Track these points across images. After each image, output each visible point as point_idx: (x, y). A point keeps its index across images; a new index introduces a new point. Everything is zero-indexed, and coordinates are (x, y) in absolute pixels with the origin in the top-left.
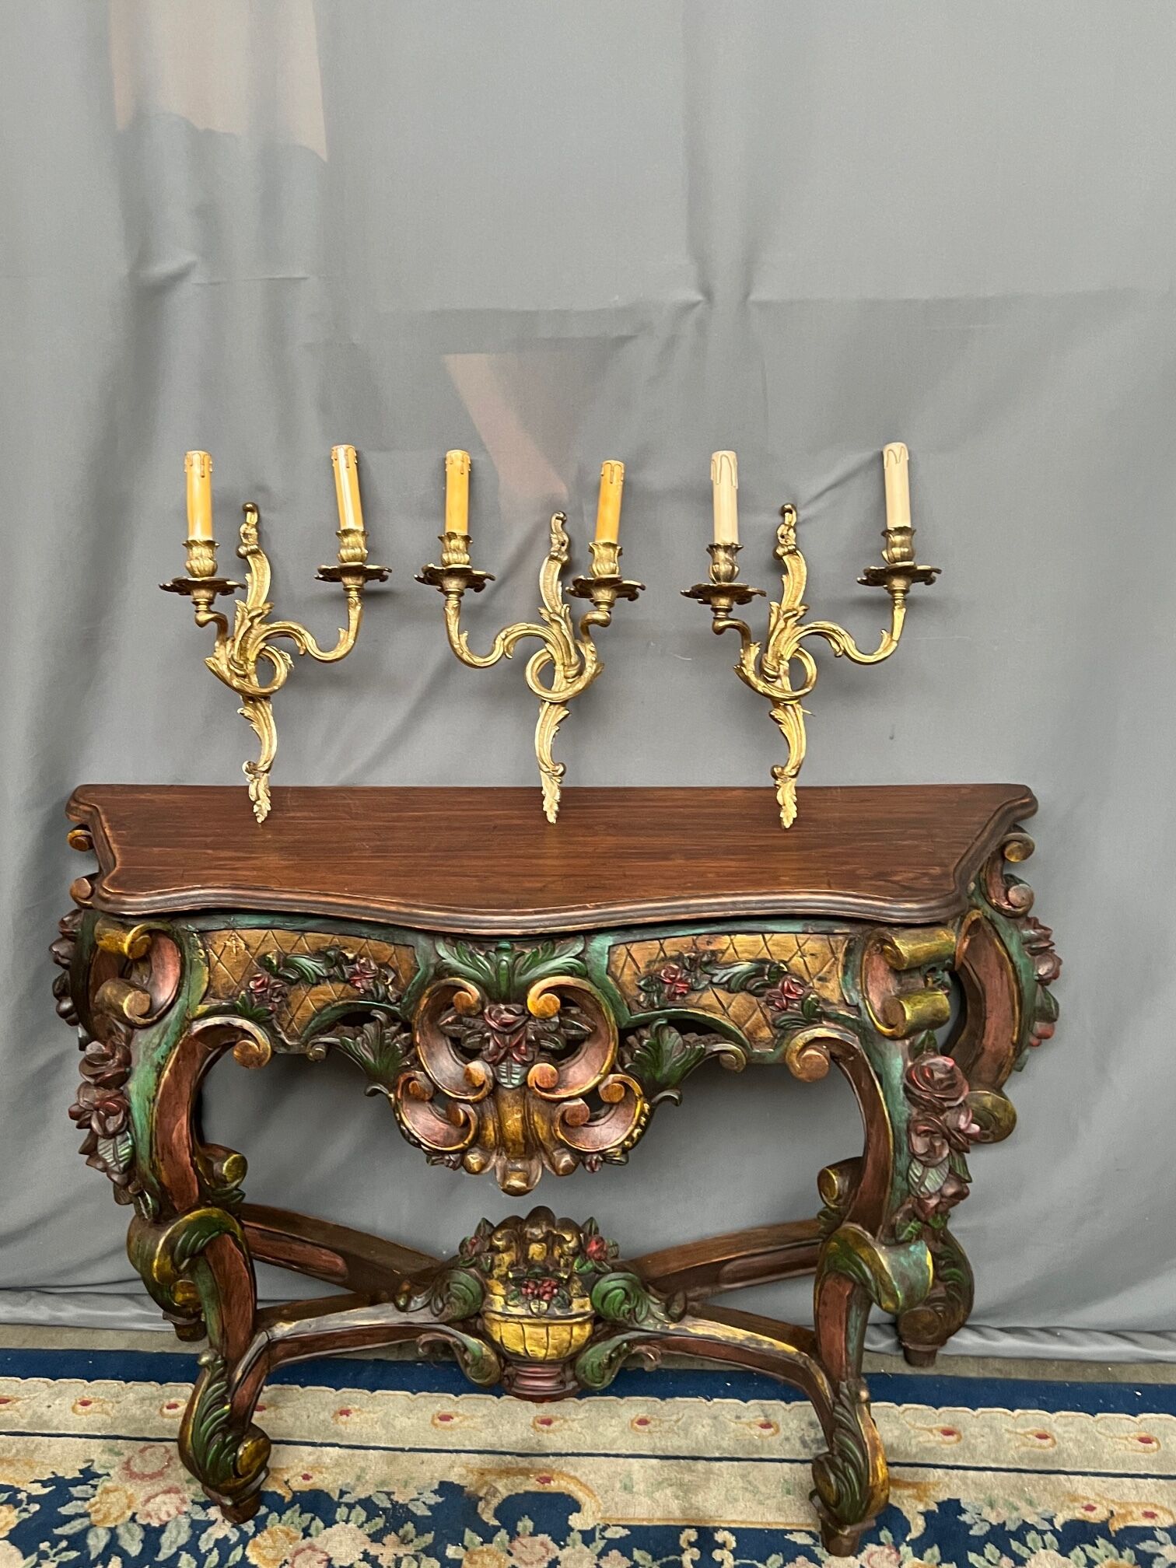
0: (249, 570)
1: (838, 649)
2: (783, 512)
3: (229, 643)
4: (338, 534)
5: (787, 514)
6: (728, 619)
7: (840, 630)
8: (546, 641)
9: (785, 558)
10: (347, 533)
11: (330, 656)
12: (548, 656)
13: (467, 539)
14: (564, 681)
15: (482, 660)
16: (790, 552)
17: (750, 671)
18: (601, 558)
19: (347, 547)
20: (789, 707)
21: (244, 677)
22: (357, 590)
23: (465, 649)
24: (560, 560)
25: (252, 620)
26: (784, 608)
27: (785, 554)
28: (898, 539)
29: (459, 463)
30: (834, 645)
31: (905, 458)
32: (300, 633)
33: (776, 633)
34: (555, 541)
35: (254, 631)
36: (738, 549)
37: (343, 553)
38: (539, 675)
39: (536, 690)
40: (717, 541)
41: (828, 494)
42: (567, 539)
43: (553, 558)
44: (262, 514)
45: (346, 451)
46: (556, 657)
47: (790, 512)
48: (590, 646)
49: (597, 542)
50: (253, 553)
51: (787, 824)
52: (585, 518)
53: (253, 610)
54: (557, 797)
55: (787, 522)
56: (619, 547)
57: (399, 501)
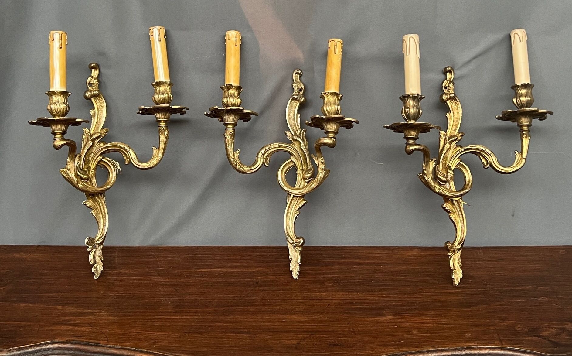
0: (93, 107)
1: (485, 163)
2: (445, 72)
3: (77, 159)
4: (152, 84)
5: (448, 73)
6: (416, 145)
7: (487, 150)
8: (291, 154)
9: (448, 102)
10: (159, 84)
11: (146, 165)
12: (292, 164)
13: (239, 88)
14: (303, 181)
15: (249, 169)
16: (451, 98)
17: (429, 178)
18: (329, 102)
19: (159, 93)
20: (455, 202)
21: (87, 179)
22: (165, 122)
23: (238, 161)
24: (299, 101)
25: (93, 140)
26: (448, 135)
27: (448, 99)
28: (524, 91)
29: (234, 39)
30: (484, 161)
31: (525, 39)
32: (126, 150)
33: (444, 152)
34: (296, 88)
35: (95, 148)
36: (421, 98)
37: (156, 97)
38: (285, 177)
39: (285, 188)
40: (408, 93)
41: (475, 60)
42: (303, 86)
43: (294, 99)
44: (102, 70)
45: (159, 30)
46: (297, 165)
47: (450, 72)
48: (321, 160)
49: (326, 92)
50: (95, 96)
51: (457, 282)
52: (316, 74)
53: (94, 134)
54: (299, 261)
55: (448, 79)
56: (340, 95)
57: (194, 63)
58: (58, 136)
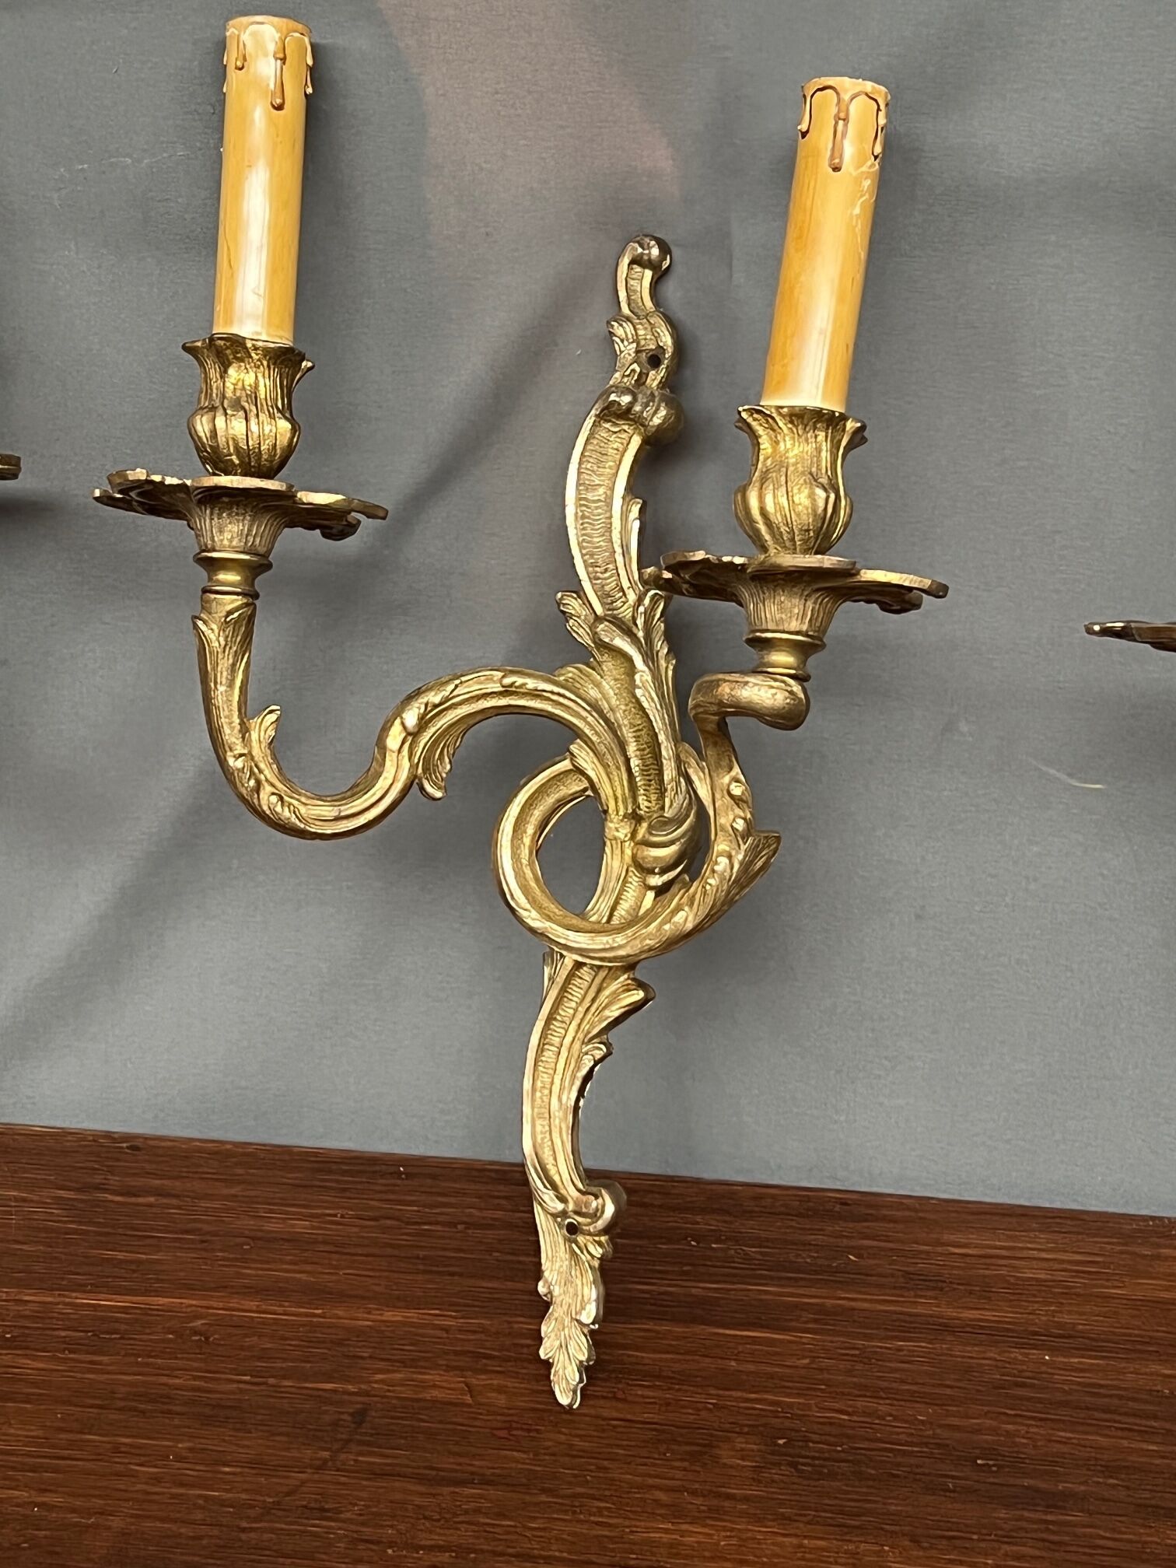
8: (576, 733)
12: (575, 786)
13: (285, 360)
14: (634, 880)
15: (328, 811)
18: (781, 465)
23: (269, 773)
24: (638, 422)
29: (267, 68)
34: (627, 351)
38: (538, 852)
39: (533, 918)
42: (667, 340)
43: (612, 413)
46: (606, 790)
48: (733, 780)
49: (769, 402)
52: (739, 277)
54: (589, 1314)
56: (851, 425)
57: (64, 192)
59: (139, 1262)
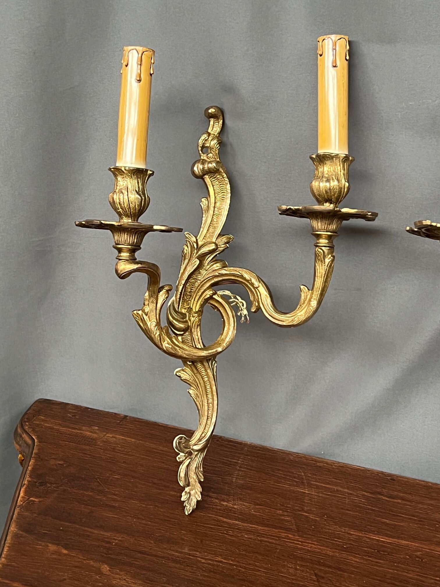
0: (207, 195)
3: (162, 296)
4: (311, 158)
10: (322, 159)
11: (286, 319)
19: (320, 178)
21: (185, 330)
22: (329, 238)
25: (202, 258)
32: (252, 284)
35: (203, 272)
37: (315, 184)
44: (227, 122)
45: (335, 44)
50: (212, 172)
53: (203, 246)
57: (403, 113)
58: (125, 255)
59: (396, 525)
